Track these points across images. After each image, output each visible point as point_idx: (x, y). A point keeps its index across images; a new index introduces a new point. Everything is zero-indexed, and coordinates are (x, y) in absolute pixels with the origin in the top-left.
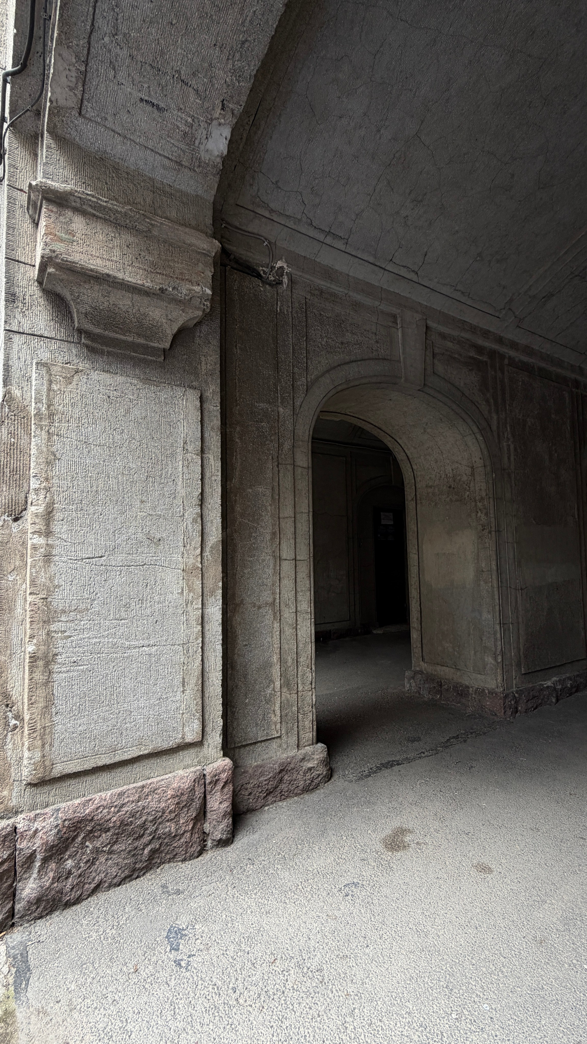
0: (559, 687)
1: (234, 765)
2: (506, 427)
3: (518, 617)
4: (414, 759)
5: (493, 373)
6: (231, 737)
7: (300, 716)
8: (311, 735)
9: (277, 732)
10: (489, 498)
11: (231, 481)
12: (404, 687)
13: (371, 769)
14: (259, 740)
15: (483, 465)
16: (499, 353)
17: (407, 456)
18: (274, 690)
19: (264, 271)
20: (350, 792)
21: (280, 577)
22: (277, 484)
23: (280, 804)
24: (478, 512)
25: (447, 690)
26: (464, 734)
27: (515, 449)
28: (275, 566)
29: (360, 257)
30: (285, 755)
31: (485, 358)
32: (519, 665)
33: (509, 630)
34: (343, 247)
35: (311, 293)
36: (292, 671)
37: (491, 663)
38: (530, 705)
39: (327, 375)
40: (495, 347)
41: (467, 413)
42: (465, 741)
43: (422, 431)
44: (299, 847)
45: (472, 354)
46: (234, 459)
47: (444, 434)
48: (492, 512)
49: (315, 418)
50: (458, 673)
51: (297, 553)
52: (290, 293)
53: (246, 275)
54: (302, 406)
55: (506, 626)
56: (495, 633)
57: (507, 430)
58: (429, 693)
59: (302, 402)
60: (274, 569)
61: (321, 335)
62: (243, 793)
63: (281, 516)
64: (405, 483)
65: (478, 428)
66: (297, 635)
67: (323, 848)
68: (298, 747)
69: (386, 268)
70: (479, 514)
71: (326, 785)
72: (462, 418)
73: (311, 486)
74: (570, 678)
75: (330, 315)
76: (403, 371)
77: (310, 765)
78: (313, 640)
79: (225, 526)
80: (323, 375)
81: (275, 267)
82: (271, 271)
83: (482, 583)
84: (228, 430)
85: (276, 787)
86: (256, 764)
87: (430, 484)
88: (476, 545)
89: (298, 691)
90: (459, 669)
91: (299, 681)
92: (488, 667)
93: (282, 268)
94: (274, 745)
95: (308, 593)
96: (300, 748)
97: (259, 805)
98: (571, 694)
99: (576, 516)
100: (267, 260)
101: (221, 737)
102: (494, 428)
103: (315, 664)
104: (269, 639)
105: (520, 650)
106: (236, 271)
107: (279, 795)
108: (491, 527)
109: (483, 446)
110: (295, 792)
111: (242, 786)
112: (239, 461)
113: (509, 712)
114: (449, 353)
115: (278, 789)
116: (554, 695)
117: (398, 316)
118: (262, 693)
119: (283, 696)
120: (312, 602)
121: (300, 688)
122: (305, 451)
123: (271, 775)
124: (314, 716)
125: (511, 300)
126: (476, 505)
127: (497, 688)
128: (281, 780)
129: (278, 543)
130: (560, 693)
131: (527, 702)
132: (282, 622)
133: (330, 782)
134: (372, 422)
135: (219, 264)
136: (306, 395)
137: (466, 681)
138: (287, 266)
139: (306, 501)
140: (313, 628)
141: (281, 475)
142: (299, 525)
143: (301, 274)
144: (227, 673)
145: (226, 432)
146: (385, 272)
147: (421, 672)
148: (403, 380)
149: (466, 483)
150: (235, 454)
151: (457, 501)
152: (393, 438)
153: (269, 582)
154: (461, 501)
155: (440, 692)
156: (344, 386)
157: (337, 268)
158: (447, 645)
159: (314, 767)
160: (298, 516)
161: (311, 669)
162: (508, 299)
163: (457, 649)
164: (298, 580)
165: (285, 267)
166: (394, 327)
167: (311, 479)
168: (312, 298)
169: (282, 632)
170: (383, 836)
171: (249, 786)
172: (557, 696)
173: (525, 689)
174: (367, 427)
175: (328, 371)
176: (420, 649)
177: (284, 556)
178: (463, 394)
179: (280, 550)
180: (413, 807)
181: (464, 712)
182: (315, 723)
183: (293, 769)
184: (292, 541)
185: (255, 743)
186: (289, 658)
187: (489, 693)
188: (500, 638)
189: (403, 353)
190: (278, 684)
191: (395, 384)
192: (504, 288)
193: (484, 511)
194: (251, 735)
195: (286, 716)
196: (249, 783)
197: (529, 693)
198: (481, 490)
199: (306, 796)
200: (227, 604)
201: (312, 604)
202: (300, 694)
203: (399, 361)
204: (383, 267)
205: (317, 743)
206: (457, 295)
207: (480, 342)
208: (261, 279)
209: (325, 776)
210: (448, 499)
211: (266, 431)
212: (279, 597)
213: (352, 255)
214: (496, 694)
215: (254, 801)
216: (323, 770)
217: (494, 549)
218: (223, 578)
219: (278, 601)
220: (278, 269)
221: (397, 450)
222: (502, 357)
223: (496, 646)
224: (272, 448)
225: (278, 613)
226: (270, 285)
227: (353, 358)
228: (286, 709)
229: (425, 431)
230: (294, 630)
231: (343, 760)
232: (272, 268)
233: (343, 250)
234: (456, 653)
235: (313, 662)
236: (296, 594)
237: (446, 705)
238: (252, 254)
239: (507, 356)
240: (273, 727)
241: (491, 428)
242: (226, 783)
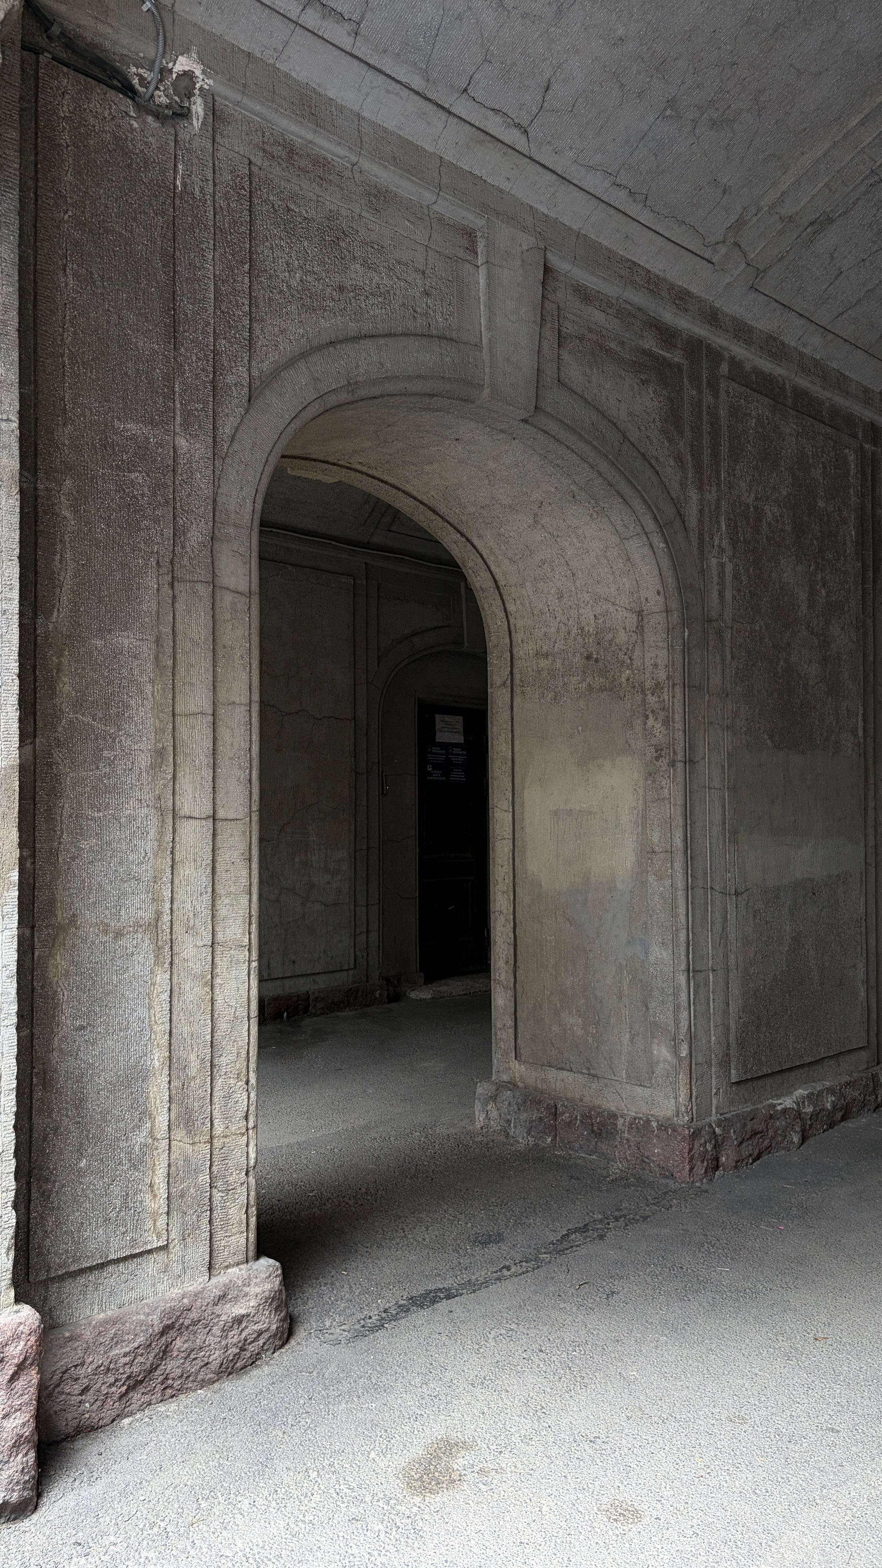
0: (809, 1109)
1: (42, 1321)
2: (718, 522)
3: (726, 956)
4: (486, 1283)
5: (694, 393)
6: (40, 1254)
7: (217, 1196)
8: (243, 1241)
9: (159, 1236)
10: (674, 685)
11: (48, 614)
12: (472, 1120)
13: (385, 1311)
14: (112, 1257)
15: (663, 609)
16: (709, 347)
17: (496, 582)
18: (151, 1133)
19: (142, 79)
20: (333, 1368)
21: (173, 860)
22: (169, 630)
23: (162, 1408)
24: (647, 717)
25: (570, 1124)
26: (601, 1221)
27: (736, 576)
28: (161, 833)
29: (388, 72)
30: (176, 1292)
31: (676, 357)
32: (725, 1064)
33: (706, 984)
34: (346, 42)
35: (264, 151)
36: (198, 1087)
37: (665, 1061)
38: (745, 1150)
39: (302, 365)
40: (700, 331)
41: (631, 483)
42: (601, 1237)
43: (530, 521)
44: (204, 1504)
45: (649, 343)
46: (57, 563)
47: (580, 532)
48: (678, 717)
49: (269, 469)
50: (594, 1086)
51: (218, 802)
52: (209, 146)
53: (93, 82)
54: (238, 436)
55: (700, 977)
56: (676, 995)
57: (719, 530)
58: (529, 1133)
59: (237, 429)
60: (160, 841)
61: (288, 264)
62: (67, 1389)
63: (178, 710)
64: (490, 645)
65: (656, 519)
66: (213, 1001)
67: (260, 1501)
68: (209, 1269)
69: (453, 110)
70: (651, 722)
71: (276, 1355)
72: (622, 497)
73: (255, 639)
74: (831, 1091)
75: (312, 213)
76: (487, 370)
77: (239, 1310)
78: (254, 1012)
79: (30, 730)
80: (291, 363)
81: (171, 71)
82: (161, 81)
83: (651, 878)
84: (41, 487)
85: (153, 1369)
86: (102, 1316)
87: (545, 648)
88: (641, 792)
89: (212, 1137)
90: (594, 1076)
91: (215, 1113)
92: (658, 1071)
93: (188, 75)
94: (151, 1266)
95: (244, 901)
96: (214, 1272)
97: (108, 1415)
98: (831, 1126)
99: (861, 733)
100: (149, 51)
101: (12, 1254)
102: (692, 521)
103: (258, 1070)
104: (142, 1012)
105: (728, 1029)
106: (65, 69)
107: (159, 1387)
108: (675, 753)
109: (665, 563)
110: (200, 1377)
111: (64, 1373)
112: (71, 566)
113: (700, 1169)
114: (595, 337)
115: (158, 1372)
116: (798, 1129)
117: (479, 234)
118: (122, 1144)
119: (173, 1149)
120: (254, 920)
121: (219, 1129)
122: (242, 550)
123: (141, 1340)
124: (253, 1194)
125: (739, 225)
126: (644, 700)
127: (678, 1116)
128: (165, 1352)
129: (170, 776)
130: (809, 1122)
131: (741, 1143)
132: (175, 971)
133: (287, 1347)
134: (415, 493)
135: (18, 44)
136: (247, 411)
137: (611, 1103)
138: (204, 72)
139: (244, 676)
140: (254, 983)
141: (180, 606)
142: (224, 734)
143: (238, 97)
144: (31, 1098)
145: (36, 489)
146: (451, 119)
147: (512, 1085)
148: (487, 391)
149: (624, 648)
150: (58, 547)
151: (602, 689)
152: (462, 535)
153: (145, 872)
154: (611, 690)
155: (553, 1130)
156: (343, 397)
157: (331, 94)
158: (572, 1021)
159: (248, 1315)
160: (222, 711)
161: (247, 1083)
162: (733, 218)
163: (592, 1029)
164: (219, 868)
165: (198, 73)
166: (468, 261)
167: (256, 623)
168: (267, 163)
169: (175, 994)
170: (403, 1462)
171: (82, 1372)
172: (803, 1131)
173: (737, 1115)
174: (403, 504)
175: (304, 355)
176: (511, 1031)
177: (186, 810)
178: (624, 436)
179: (174, 794)
180: (478, 1391)
181: (605, 1173)
182: (253, 1211)
183: (195, 1323)
184: (208, 774)
185: (102, 1266)
186: (193, 1057)
187: (660, 1127)
188: (686, 1005)
189: (489, 328)
190: (162, 1120)
191: (466, 401)
192: (724, 192)
193: (662, 715)
194: (92, 1246)
195: (182, 1196)
196: (83, 1364)
197: (745, 1125)
198: (656, 665)
199: (228, 1386)
200: (33, 927)
201: (254, 927)
202: (217, 1143)
203: (478, 346)
204: (446, 106)
205: (258, 1257)
206: (619, 198)
207: (669, 316)
208: (133, 99)
209: (275, 1335)
210: (584, 685)
211: (143, 495)
212: (171, 909)
213: (368, 64)
214: (674, 1130)
215: (95, 1407)
216: (270, 1321)
217: (680, 802)
218: (22, 861)
219: (166, 918)
220: (179, 76)
221: (471, 564)
222: (715, 356)
223: (677, 1021)
224: (159, 540)
225: (167, 948)
226: (157, 116)
227: (367, 327)
228: (183, 1180)
229: (536, 522)
230: (208, 989)
231: (321, 1296)
232: (165, 72)
233: (348, 48)
234: (590, 1040)
235: (253, 1066)
236: (213, 900)
237: (563, 1158)
238: (109, 30)
239: (727, 355)
240: (149, 1224)
241: (684, 522)
242: (21, 1368)
